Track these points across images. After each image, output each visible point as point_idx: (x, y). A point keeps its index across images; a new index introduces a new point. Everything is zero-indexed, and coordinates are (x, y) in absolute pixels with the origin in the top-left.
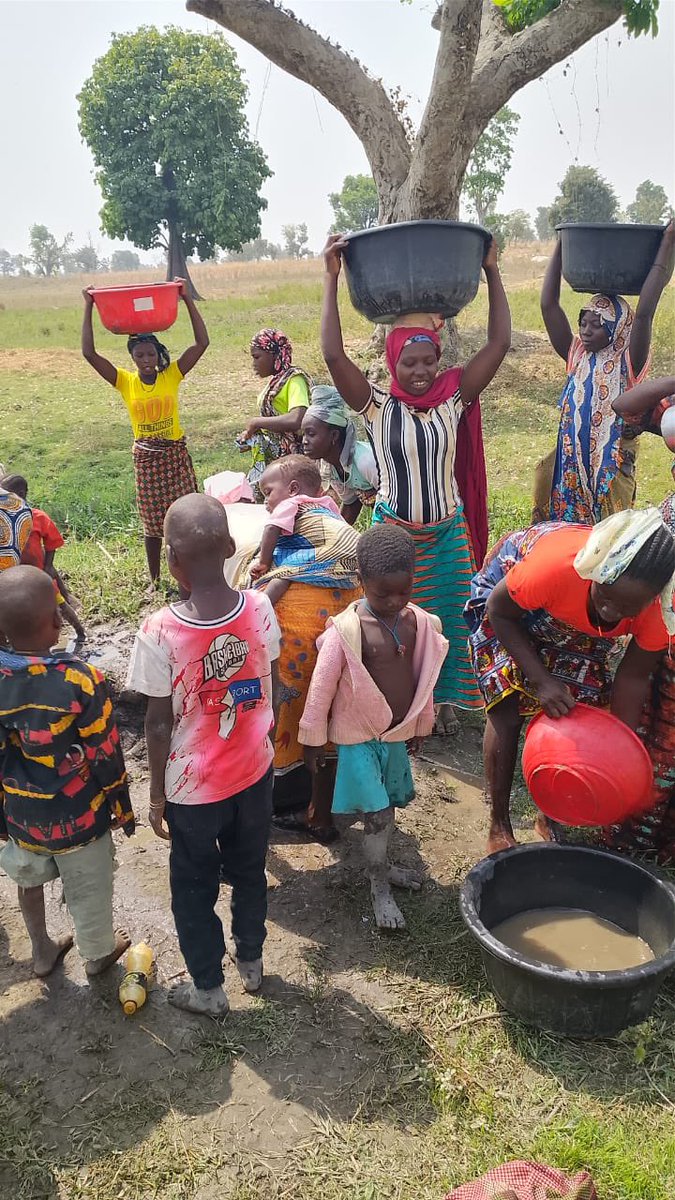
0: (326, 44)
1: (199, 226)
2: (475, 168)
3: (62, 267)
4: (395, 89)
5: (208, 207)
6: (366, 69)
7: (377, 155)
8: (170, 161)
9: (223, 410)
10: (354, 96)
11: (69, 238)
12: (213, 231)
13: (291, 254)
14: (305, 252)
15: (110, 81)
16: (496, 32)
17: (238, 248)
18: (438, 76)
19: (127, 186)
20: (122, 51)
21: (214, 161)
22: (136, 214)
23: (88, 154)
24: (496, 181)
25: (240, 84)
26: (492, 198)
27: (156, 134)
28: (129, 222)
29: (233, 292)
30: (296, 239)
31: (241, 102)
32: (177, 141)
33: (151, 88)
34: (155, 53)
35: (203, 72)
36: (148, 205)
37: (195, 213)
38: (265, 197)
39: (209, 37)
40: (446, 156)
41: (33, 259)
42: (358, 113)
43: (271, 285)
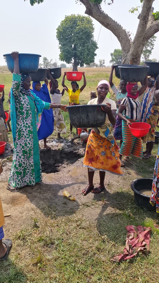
0: (114, 21)
1: (81, 59)
2: (145, 49)
3: (49, 67)
4: (128, 32)
5: (83, 55)
6: (122, 27)
7: (123, 46)
8: (76, 44)
9: (85, 99)
10: (119, 33)
11: (51, 60)
12: (84, 60)
13: (100, 66)
14: (104, 66)
15: (64, 26)
16: (152, 20)
17: (89, 64)
18: (138, 29)
19: (66, 50)
20: (67, 19)
21: (86, 45)
22: (67, 56)
23: (58, 42)
24: (150, 52)
25: (93, 28)
26: (149, 56)
27: (73, 38)
28: (66, 58)
29: (87, 74)
30: (102, 63)
31: (93, 32)
32: (78, 40)
33: (73, 28)
34: (74, 20)
35: (85, 25)
36: (70, 54)
37: (80, 56)
38: (96, 53)
39: (87, 17)
40: (139, 47)
41: (43, 64)
42: (120, 37)
43: (96, 73)
